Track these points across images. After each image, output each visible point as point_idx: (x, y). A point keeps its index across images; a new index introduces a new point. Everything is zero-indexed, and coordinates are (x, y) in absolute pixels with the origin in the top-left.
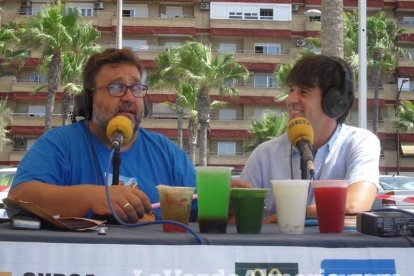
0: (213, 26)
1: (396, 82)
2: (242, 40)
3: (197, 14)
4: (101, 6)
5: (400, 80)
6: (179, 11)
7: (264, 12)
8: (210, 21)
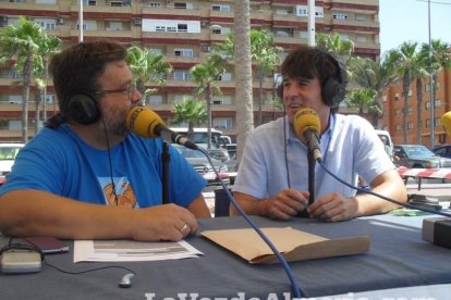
0: (144, 36)
1: (273, 76)
2: (165, 47)
3: (132, 28)
4: (62, 21)
5: (276, 75)
6: (119, 26)
7: (180, 27)
8: (142, 33)
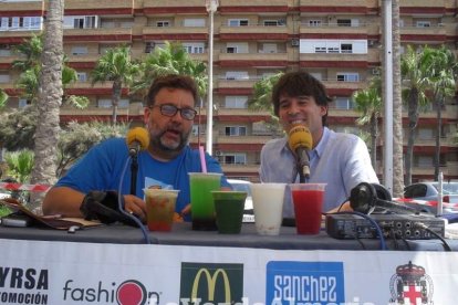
0: (302, 59)
2: (326, 71)
3: (288, 49)
7: (344, 47)
8: (299, 55)
